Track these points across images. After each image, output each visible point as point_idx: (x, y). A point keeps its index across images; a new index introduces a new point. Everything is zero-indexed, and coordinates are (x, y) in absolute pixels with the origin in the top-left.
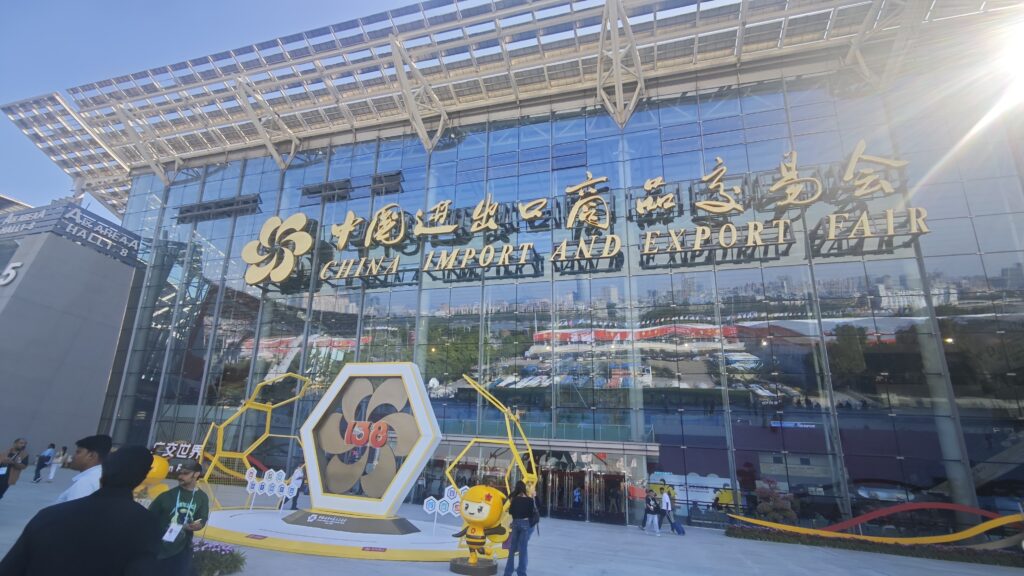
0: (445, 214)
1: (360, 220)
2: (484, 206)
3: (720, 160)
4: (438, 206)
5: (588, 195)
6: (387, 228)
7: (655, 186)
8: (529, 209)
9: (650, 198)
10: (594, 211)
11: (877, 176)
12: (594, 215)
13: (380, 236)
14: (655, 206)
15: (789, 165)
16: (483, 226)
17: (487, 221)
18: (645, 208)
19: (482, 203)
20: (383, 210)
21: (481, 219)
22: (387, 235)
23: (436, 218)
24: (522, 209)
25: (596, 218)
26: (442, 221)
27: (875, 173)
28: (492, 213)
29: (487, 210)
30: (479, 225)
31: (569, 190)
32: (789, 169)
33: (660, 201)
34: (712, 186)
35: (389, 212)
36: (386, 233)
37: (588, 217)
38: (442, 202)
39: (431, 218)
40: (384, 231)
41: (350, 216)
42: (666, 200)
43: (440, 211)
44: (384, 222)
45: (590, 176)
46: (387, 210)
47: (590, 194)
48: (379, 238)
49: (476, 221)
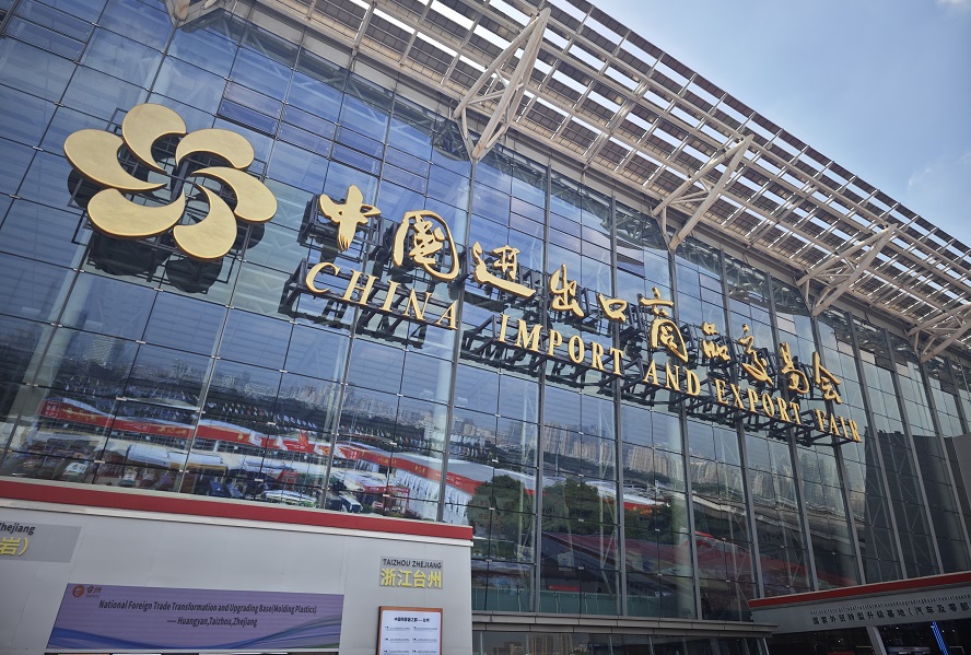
0: (514, 265)
2: (561, 279)
3: (748, 329)
4: (503, 250)
5: (662, 315)
6: (430, 249)
9: (712, 345)
10: (672, 337)
12: (673, 342)
14: (717, 354)
15: (787, 354)
16: (566, 307)
17: (569, 303)
18: (710, 352)
19: (558, 274)
22: (433, 261)
23: (505, 266)
25: (675, 346)
27: (829, 384)
30: (561, 303)
32: (788, 358)
33: (720, 350)
34: (749, 351)
35: (430, 224)
38: (508, 248)
39: (497, 264)
41: (355, 197)
42: (724, 352)
43: (507, 260)
44: (421, 235)
45: (658, 292)
46: (424, 218)
48: (419, 259)
49: (558, 295)
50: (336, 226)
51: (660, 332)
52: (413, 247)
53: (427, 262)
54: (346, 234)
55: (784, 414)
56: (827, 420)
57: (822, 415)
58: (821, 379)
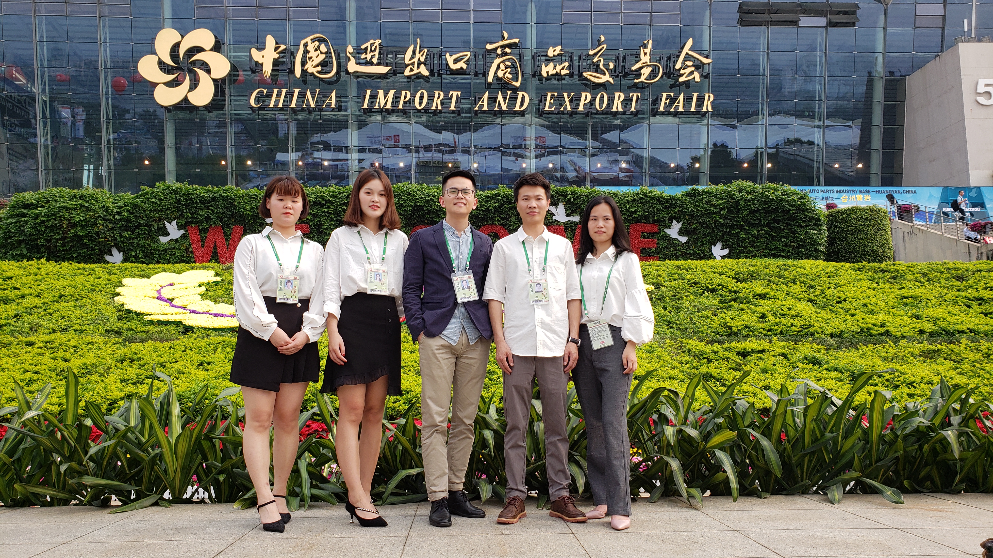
50: (262, 65)
51: (498, 67)
52: (307, 63)
53: (314, 70)
54: (267, 69)
55: (618, 105)
56: (673, 100)
57: (668, 97)
58: (683, 63)
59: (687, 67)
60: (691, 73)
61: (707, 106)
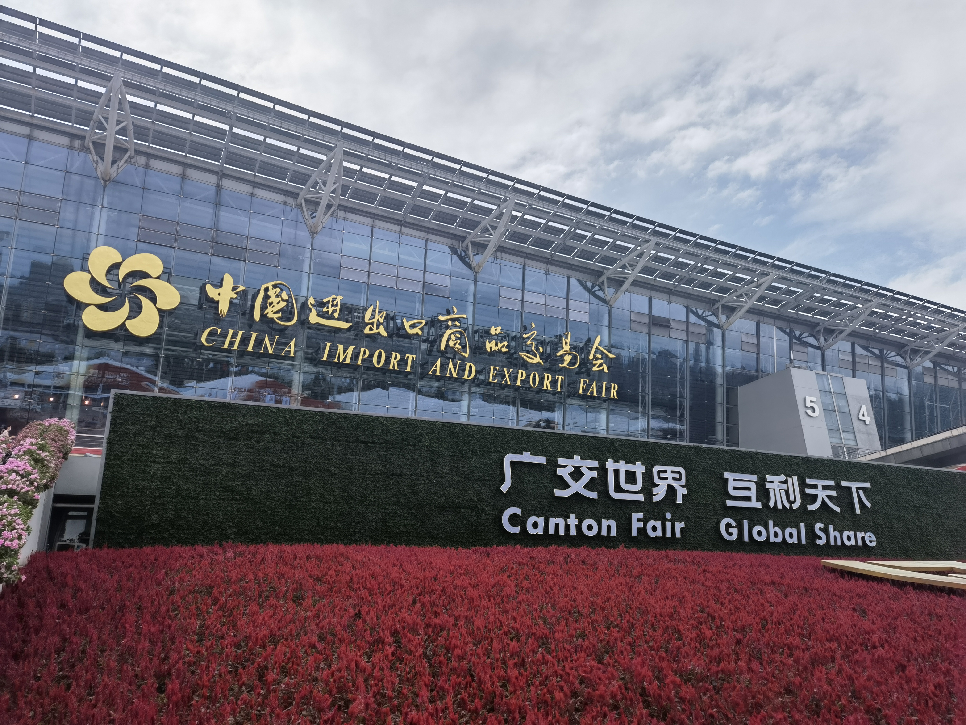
0: (338, 308)
1: (242, 288)
2: (374, 311)
3: (533, 325)
4: (330, 299)
5: (454, 326)
6: (278, 307)
7: (497, 332)
8: (413, 326)
9: (494, 342)
10: (459, 341)
11: (602, 361)
12: (459, 344)
13: (270, 313)
14: (496, 348)
15: (567, 341)
16: (375, 331)
17: (378, 327)
18: (491, 348)
19: (371, 308)
20: (270, 285)
21: (372, 324)
22: (280, 315)
23: (330, 310)
24: (407, 325)
25: (460, 347)
26: (336, 315)
27: (601, 359)
28: (381, 320)
29: (377, 317)
30: (371, 329)
31: (441, 318)
32: (566, 343)
33: (500, 345)
34: (529, 343)
35: (278, 290)
36: (277, 312)
37: (455, 344)
38: (334, 296)
39: (325, 309)
40: (275, 309)
41: (228, 281)
42: (503, 346)
43: (332, 306)
44: (273, 299)
45: (455, 309)
46: (275, 286)
47: (456, 326)
48: (270, 315)
49: (368, 324)
50: (218, 302)
51: (449, 338)
52: (267, 308)
53: (275, 316)
54: (224, 308)
55: (547, 385)
56: (589, 386)
57: (585, 382)
58: (594, 356)
59: (597, 359)
60: (601, 365)
61: (614, 393)
